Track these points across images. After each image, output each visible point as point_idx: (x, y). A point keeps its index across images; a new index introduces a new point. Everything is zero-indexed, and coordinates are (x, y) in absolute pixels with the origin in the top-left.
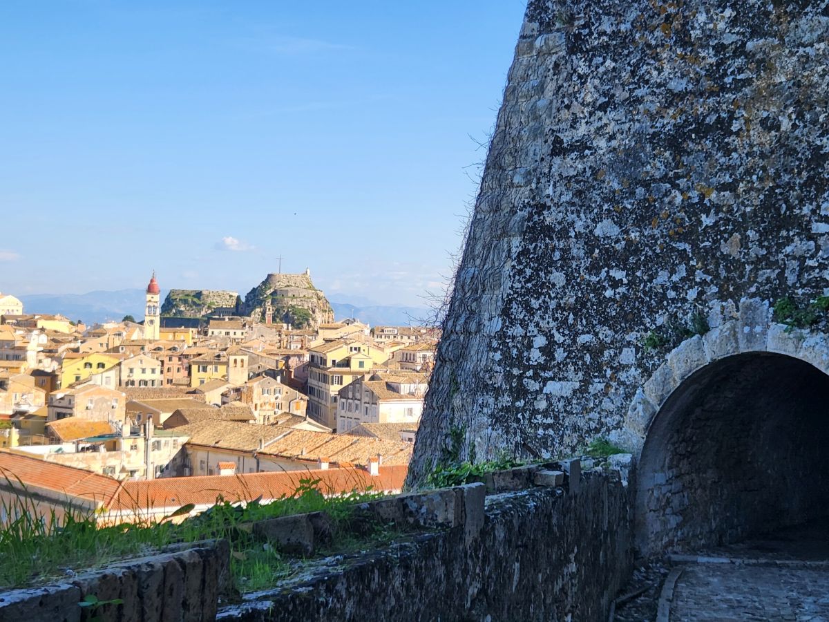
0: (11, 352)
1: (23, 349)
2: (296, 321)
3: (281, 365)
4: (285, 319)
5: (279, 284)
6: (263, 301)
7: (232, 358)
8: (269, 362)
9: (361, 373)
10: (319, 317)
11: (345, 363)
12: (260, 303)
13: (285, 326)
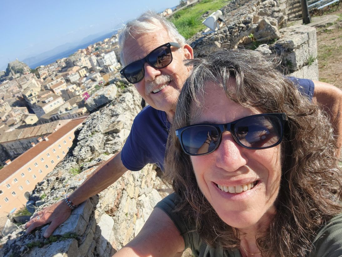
2: (21, 71)
3: (17, 99)
4: (18, 72)
5: (12, 65)
6: (10, 70)
7: (4, 104)
8: (14, 100)
9: (36, 96)
10: (25, 68)
11: (31, 95)
12: (10, 71)
13: (18, 74)
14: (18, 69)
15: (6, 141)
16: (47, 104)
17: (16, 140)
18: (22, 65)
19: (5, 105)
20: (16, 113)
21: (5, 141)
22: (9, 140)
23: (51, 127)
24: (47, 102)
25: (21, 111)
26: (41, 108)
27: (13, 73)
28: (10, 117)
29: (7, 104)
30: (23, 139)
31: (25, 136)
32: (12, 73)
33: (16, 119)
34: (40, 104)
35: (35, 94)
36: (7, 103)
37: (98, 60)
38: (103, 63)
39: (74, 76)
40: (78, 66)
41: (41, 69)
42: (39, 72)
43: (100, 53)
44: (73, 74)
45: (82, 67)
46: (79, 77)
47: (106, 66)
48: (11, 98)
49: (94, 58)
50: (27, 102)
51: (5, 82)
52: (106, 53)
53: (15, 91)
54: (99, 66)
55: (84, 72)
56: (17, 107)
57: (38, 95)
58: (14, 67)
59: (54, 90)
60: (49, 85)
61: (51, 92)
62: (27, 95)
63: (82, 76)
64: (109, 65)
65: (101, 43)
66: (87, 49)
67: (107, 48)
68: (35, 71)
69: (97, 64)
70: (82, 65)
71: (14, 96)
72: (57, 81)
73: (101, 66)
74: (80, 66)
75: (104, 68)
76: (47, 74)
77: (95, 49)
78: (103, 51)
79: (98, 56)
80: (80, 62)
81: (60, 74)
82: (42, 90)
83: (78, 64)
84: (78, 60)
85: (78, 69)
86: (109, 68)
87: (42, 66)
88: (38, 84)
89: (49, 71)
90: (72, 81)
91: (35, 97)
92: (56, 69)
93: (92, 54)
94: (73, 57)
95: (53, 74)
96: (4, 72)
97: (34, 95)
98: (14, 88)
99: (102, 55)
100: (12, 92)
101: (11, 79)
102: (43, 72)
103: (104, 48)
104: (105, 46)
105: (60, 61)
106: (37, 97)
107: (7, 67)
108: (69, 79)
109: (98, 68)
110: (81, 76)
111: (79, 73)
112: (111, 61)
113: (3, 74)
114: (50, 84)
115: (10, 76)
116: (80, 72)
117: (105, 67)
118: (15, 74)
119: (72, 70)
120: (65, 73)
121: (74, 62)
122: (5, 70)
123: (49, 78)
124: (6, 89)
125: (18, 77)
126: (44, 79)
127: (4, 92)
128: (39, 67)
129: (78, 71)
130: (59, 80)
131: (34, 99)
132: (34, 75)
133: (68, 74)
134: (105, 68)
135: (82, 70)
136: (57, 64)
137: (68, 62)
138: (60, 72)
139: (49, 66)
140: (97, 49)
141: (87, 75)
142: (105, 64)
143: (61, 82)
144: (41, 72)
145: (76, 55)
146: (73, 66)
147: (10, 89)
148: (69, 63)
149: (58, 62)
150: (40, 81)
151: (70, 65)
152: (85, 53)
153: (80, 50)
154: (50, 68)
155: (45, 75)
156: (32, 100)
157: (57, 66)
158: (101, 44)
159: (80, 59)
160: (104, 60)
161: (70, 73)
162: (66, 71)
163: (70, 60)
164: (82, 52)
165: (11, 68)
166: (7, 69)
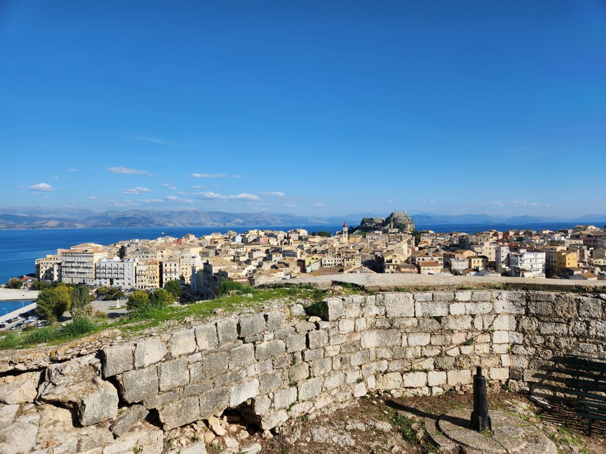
0: (293, 254)
1: (296, 253)
2: (401, 228)
3: (374, 258)
4: (398, 227)
5: (396, 216)
6: (391, 221)
7: (356, 257)
8: (369, 257)
9: (396, 265)
10: (409, 226)
11: (391, 261)
13: (397, 229)
14: (400, 223)
27: (392, 226)
32: (390, 226)
35: (396, 262)
36: (360, 257)
39: (460, 263)
40: (475, 252)
41: (426, 234)
42: (422, 238)
43: (521, 248)
44: (460, 259)
45: (479, 254)
46: (468, 267)
47: (518, 268)
48: (368, 254)
49: (505, 251)
50: (383, 268)
51: (377, 232)
52: (531, 250)
53: (379, 247)
54: (508, 265)
55: (478, 263)
56: (366, 268)
57: (398, 265)
58: (397, 219)
59: (422, 268)
60: (419, 259)
61: (416, 270)
62: (386, 259)
63: (473, 267)
64: (524, 270)
65: (534, 232)
66: (506, 234)
67: (537, 245)
68: (417, 235)
69: (505, 260)
70: (481, 253)
71: (373, 253)
72: (432, 259)
73: (511, 265)
74: (477, 253)
75: (513, 271)
76: (429, 245)
77: (516, 238)
79: (514, 249)
80: (481, 247)
81: (442, 252)
82: (407, 261)
83: (476, 249)
84: (480, 244)
85: (472, 255)
86: (521, 274)
87: (431, 232)
88: (408, 252)
89: (433, 242)
90: (453, 268)
91: (394, 265)
92: (444, 242)
93: (506, 244)
94: (474, 236)
95: (435, 247)
96: (383, 220)
97: (394, 263)
98: (381, 244)
99: (522, 251)
100: (375, 248)
101: (385, 232)
102: (426, 240)
103: (533, 243)
104: (535, 240)
105: (456, 235)
106: (396, 267)
107: (388, 216)
108: (451, 264)
109: (504, 266)
110: (470, 266)
111: (470, 261)
113: (380, 222)
114: (421, 258)
115: (386, 228)
116: (473, 260)
117: (515, 270)
118: (394, 228)
119: (462, 253)
120: (450, 253)
121: (472, 243)
122: (384, 219)
123: (426, 251)
124: (371, 241)
125: (394, 233)
126: (420, 249)
127: (367, 242)
128: (426, 231)
129: (470, 259)
130: (436, 259)
131: (391, 267)
132: (412, 239)
135: (476, 260)
136: (449, 236)
137: (463, 241)
138: (446, 248)
139: (438, 235)
140: (520, 239)
141: (480, 269)
142: (519, 266)
143: (437, 262)
144: (424, 238)
145: (480, 236)
146: (467, 249)
147: (376, 243)
148: (465, 242)
149: (453, 235)
150: (413, 250)
151: (464, 245)
152: (500, 237)
154: (438, 238)
155: (426, 244)
156: (389, 268)
157: (449, 239)
158: (533, 235)
159: (482, 244)
160: (521, 260)
161: (457, 256)
162: (453, 251)
163: (467, 239)
164: (496, 235)
165: (392, 219)
166: (388, 218)
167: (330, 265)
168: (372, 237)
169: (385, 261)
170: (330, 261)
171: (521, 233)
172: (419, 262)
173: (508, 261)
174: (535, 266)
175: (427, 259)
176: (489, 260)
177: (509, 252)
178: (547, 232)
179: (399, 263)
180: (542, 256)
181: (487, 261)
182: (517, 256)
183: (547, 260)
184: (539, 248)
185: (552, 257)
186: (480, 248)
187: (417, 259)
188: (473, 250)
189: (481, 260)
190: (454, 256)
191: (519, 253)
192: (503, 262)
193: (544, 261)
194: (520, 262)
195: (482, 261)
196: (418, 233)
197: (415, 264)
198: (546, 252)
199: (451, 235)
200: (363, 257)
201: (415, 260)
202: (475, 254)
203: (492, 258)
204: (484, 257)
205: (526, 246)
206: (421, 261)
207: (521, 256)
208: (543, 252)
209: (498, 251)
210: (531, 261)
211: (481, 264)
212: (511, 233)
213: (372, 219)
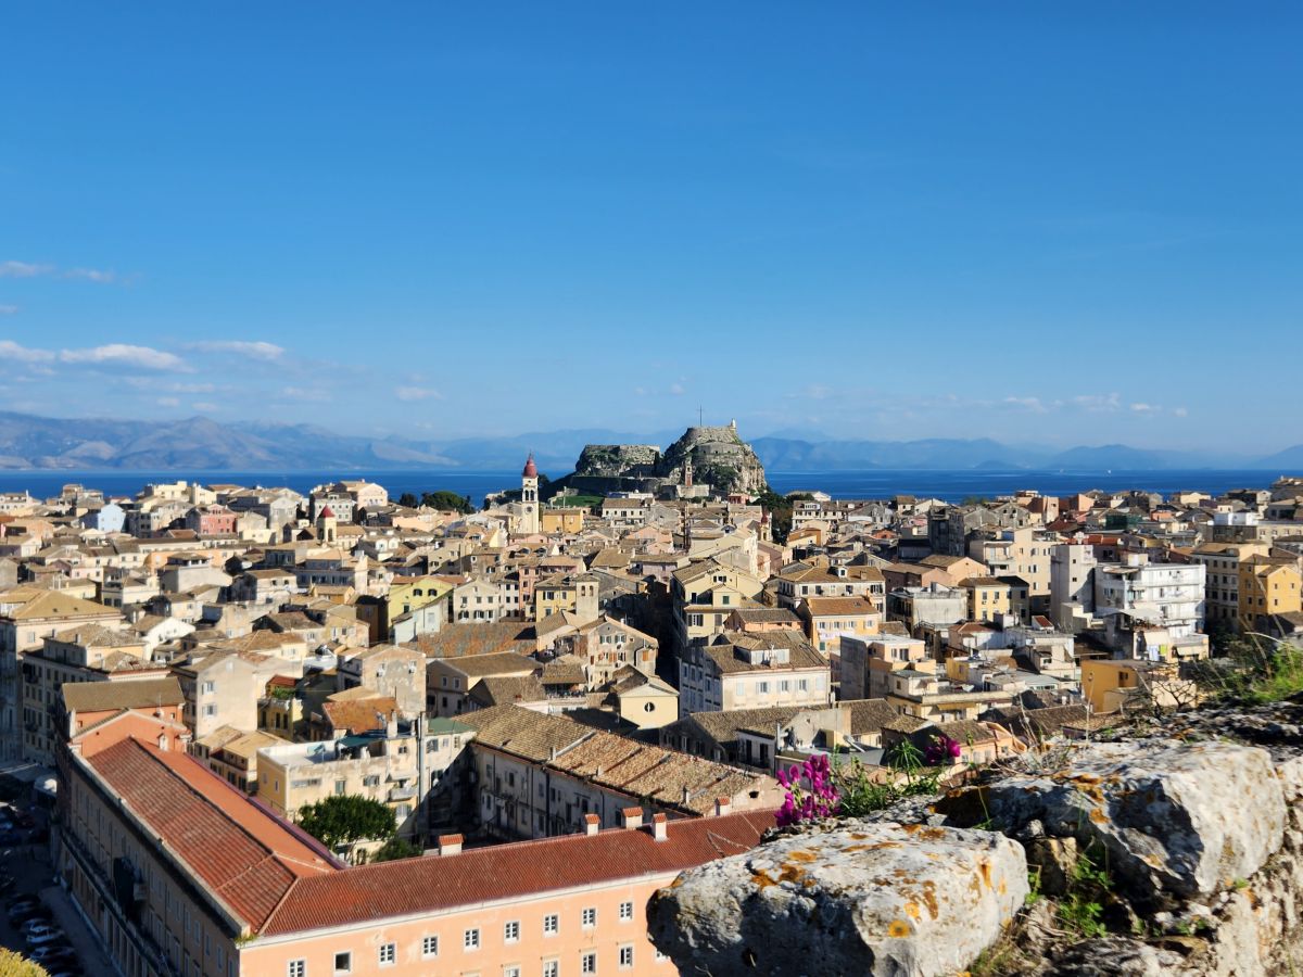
0: (338, 574)
1: (350, 570)
2: (720, 481)
3: (643, 589)
4: (708, 479)
5: (700, 440)
6: (683, 459)
7: (579, 585)
8: (628, 585)
9: (725, 611)
10: (746, 475)
11: (707, 598)
12: (680, 462)
13: (707, 487)
14: (716, 465)
15: (500, 745)
16: (752, 668)
17: (540, 763)
18: (740, 456)
19: (583, 588)
20: (605, 643)
21: (491, 743)
22: (511, 747)
23: (711, 785)
24: (753, 663)
25: (627, 648)
26: (717, 674)
27: (689, 473)
28: (572, 652)
29: (591, 588)
30: (568, 772)
31: (581, 764)
32: (683, 473)
33: (592, 670)
34: (721, 655)
35: (726, 600)
36: (596, 585)
37: (1098, 576)
38: (1119, 602)
39: (942, 602)
40: (986, 563)
41: (809, 505)
42: (795, 517)
43: (1126, 549)
44: (940, 588)
45: (999, 573)
46: (964, 617)
47: (1127, 617)
48: (622, 573)
49: (1082, 560)
50: (675, 623)
51: (635, 495)
52: (1161, 557)
53: (652, 550)
54: (1092, 607)
55: (995, 602)
56: (622, 624)
57: (733, 612)
58: (706, 450)
59: (816, 621)
60: (805, 590)
61: (796, 626)
62: (692, 588)
63: (979, 616)
64: (1145, 625)
65: (1155, 499)
66: (1068, 505)
67: (1174, 538)
68: (778, 507)
69: (1083, 590)
70: (1003, 567)
71: (637, 570)
72: (849, 589)
73: (1099, 608)
74: (992, 568)
75: (1111, 629)
76: (824, 541)
77: (1107, 516)
78: (1146, 544)
79: (1106, 553)
80: (1005, 547)
81: (882, 564)
82: (762, 598)
83: (988, 554)
84: (999, 535)
85: (975, 576)
86: (1136, 636)
87: (819, 496)
88: (760, 564)
89: (835, 530)
90: (916, 620)
91: (718, 612)
92: (874, 532)
93: (1080, 536)
94: (980, 510)
95: (850, 548)
96: (657, 454)
97: (718, 603)
98: (659, 538)
99: (1134, 560)
100: (639, 551)
101: (666, 495)
102: (813, 524)
103: (1162, 532)
104: (1168, 523)
105: (908, 507)
106: (724, 617)
107: (676, 439)
108: (910, 606)
109: (1078, 611)
110: (971, 615)
111: (971, 596)
112: (1164, 609)
113: (648, 460)
114: (812, 586)
115: (667, 481)
116: (979, 591)
117: (1118, 622)
118: (695, 481)
119: (945, 569)
120: (904, 568)
121: (974, 535)
122: (660, 449)
123: (823, 561)
124: (623, 526)
125: (695, 500)
126: (799, 554)
127: (609, 533)
128: (804, 493)
129: (969, 586)
130: (861, 588)
131: (709, 619)
132: (764, 520)
133: (916, 580)
134: (1117, 629)
135: (991, 591)
136: (889, 512)
137: (943, 526)
138: (885, 552)
139: (851, 506)
140: (1117, 522)
141: (1008, 621)
142: (1127, 610)
143: (866, 599)
144: (803, 517)
145: (996, 510)
146: (958, 555)
147: (640, 535)
148: (949, 530)
149: (900, 507)
150: (776, 557)
151: (946, 540)
152: (1052, 515)
153: (1034, 493)
154: (851, 518)
155: (814, 539)
156: (700, 623)
157: (886, 522)
158: (1153, 506)
159: (1008, 537)
160: (1131, 590)
161: (928, 577)
162: (914, 561)
163: (959, 518)
164: (1036, 506)
165: (689, 449)
166: (673, 447)
167: (482, 615)
168: (624, 514)
169: (688, 598)
170: (485, 600)
171: (1115, 503)
172: (804, 601)
173: (1093, 596)
174: (1173, 611)
175: (833, 589)
176: (1032, 593)
177: (1094, 562)
178: (1192, 498)
179: (735, 603)
180: (1196, 576)
181: (1024, 594)
182: (1119, 577)
183: (1211, 591)
184: (1186, 550)
185: (1225, 580)
186: (999, 551)
187: (798, 589)
188: (979, 559)
189: (1004, 590)
190: (920, 577)
191: (1125, 565)
192: (1074, 598)
193: (1202, 592)
194: (1128, 596)
195: (1010, 596)
196: (779, 500)
197: (790, 606)
198: (1206, 562)
199: (894, 506)
200: (606, 583)
201: (792, 595)
202: (984, 571)
203: (1040, 586)
204: (1013, 581)
205: (1141, 542)
206: (812, 595)
207: (1131, 577)
208: (1197, 562)
209: (1059, 562)
210: (1162, 595)
211: (1004, 605)
212: (1085, 503)
213: (616, 450)
